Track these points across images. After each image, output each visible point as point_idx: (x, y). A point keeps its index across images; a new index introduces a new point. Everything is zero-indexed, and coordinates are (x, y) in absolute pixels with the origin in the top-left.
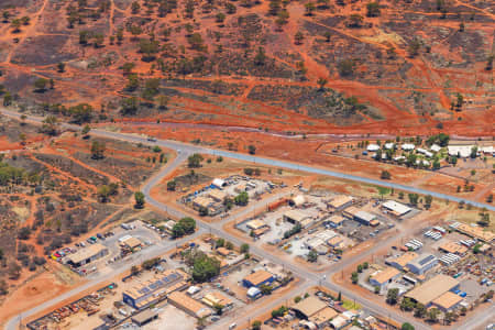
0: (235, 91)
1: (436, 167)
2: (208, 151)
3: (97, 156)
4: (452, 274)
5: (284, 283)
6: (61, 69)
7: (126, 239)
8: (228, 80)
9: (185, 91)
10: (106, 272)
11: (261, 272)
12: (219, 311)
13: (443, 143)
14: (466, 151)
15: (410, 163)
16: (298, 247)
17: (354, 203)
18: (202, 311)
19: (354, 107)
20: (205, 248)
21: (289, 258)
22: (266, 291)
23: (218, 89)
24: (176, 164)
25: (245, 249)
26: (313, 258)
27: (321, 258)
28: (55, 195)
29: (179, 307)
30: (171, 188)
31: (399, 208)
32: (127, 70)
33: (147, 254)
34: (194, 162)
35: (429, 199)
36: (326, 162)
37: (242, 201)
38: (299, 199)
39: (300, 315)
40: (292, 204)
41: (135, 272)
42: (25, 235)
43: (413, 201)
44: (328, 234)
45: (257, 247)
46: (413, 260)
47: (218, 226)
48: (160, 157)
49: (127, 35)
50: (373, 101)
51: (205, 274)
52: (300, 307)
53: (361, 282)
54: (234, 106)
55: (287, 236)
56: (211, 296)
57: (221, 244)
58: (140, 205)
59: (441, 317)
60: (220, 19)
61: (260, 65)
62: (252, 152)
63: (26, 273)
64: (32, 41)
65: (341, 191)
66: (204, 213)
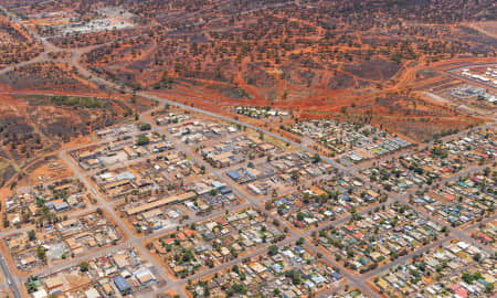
0: (201, 84)
1: (258, 118)
2: (176, 104)
3: (133, 102)
4: (234, 152)
5: (170, 149)
6: (141, 71)
7: (123, 129)
8: (203, 81)
9: (183, 83)
10: (109, 139)
11: (164, 144)
12: (139, 155)
13: (268, 110)
14: (273, 113)
15: (249, 116)
16: (184, 138)
17: (217, 127)
18: (133, 154)
19: (244, 94)
20: (149, 135)
21: (178, 142)
22: (161, 151)
23: (194, 83)
24: (161, 107)
25: (164, 136)
26: (187, 142)
27: (191, 144)
28: (109, 113)
29: (126, 152)
30: (153, 114)
31: (232, 129)
32: (166, 73)
33: (127, 135)
34: (167, 106)
35: (245, 127)
36: (217, 112)
37: (175, 122)
38: (196, 123)
39: (167, 159)
40: (192, 124)
41: (119, 140)
42: (88, 124)
43: (239, 127)
44: (198, 135)
45: (169, 136)
46: (222, 146)
47: (160, 130)
48: (157, 103)
49: (174, 62)
50: (252, 93)
51: (143, 143)
52: (168, 157)
53: (200, 152)
54: (197, 90)
55: (184, 134)
56: (140, 149)
57: (156, 134)
58: (137, 119)
59: (218, 165)
60: (214, 59)
61: (219, 77)
62: (192, 106)
63: (81, 136)
64: (138, 61)
65: (216, 122)
66: (158, 123)
